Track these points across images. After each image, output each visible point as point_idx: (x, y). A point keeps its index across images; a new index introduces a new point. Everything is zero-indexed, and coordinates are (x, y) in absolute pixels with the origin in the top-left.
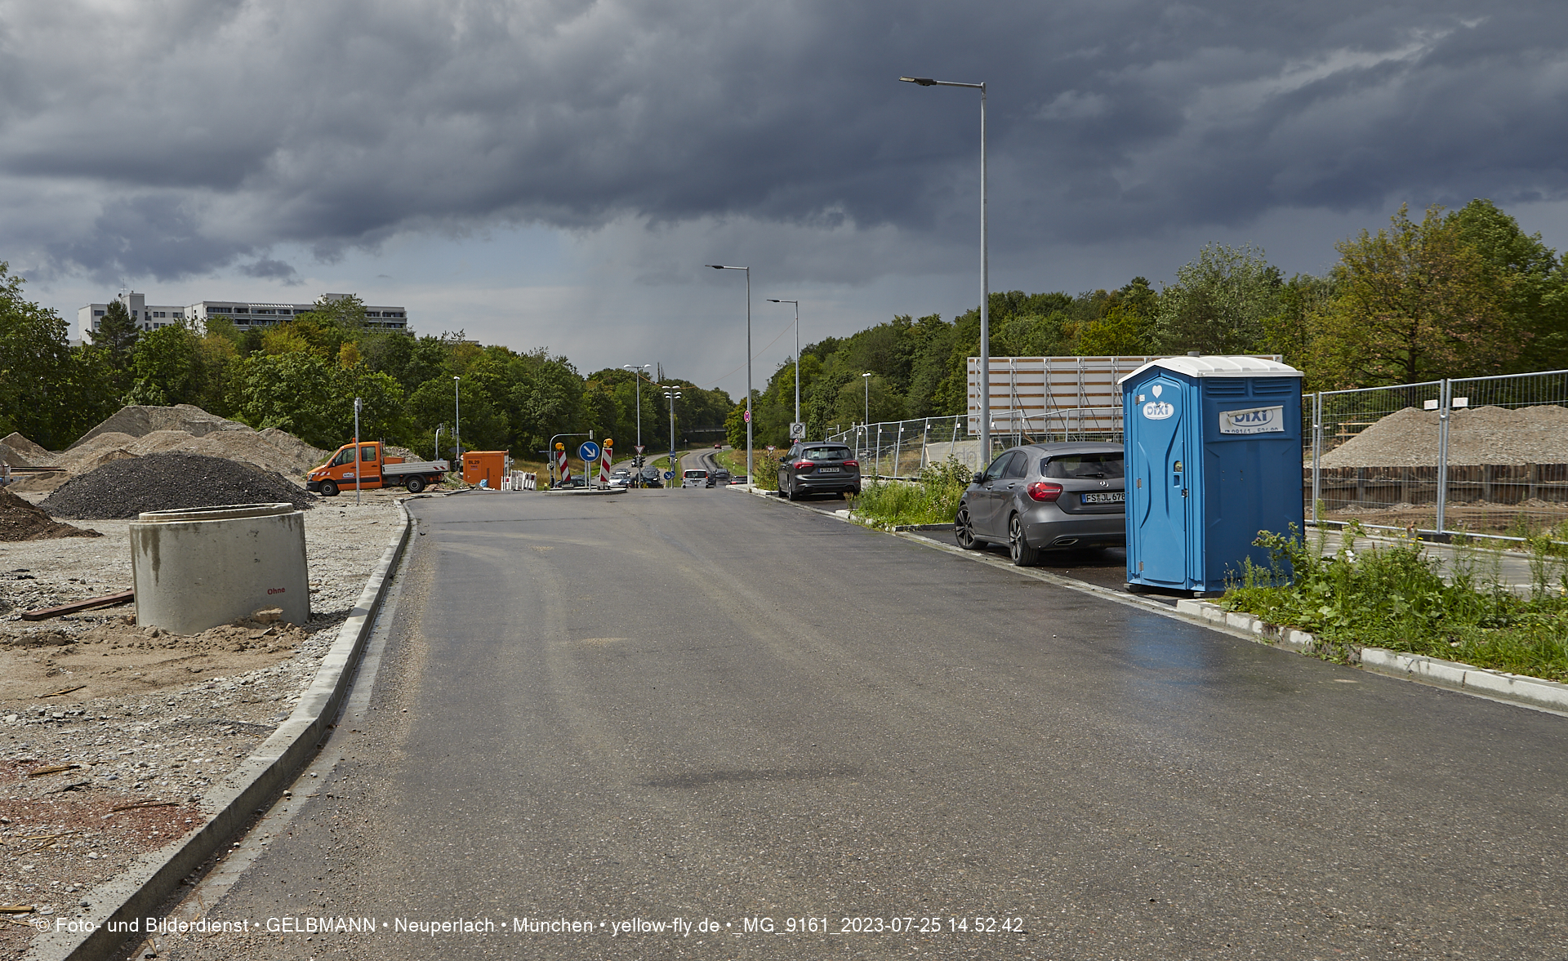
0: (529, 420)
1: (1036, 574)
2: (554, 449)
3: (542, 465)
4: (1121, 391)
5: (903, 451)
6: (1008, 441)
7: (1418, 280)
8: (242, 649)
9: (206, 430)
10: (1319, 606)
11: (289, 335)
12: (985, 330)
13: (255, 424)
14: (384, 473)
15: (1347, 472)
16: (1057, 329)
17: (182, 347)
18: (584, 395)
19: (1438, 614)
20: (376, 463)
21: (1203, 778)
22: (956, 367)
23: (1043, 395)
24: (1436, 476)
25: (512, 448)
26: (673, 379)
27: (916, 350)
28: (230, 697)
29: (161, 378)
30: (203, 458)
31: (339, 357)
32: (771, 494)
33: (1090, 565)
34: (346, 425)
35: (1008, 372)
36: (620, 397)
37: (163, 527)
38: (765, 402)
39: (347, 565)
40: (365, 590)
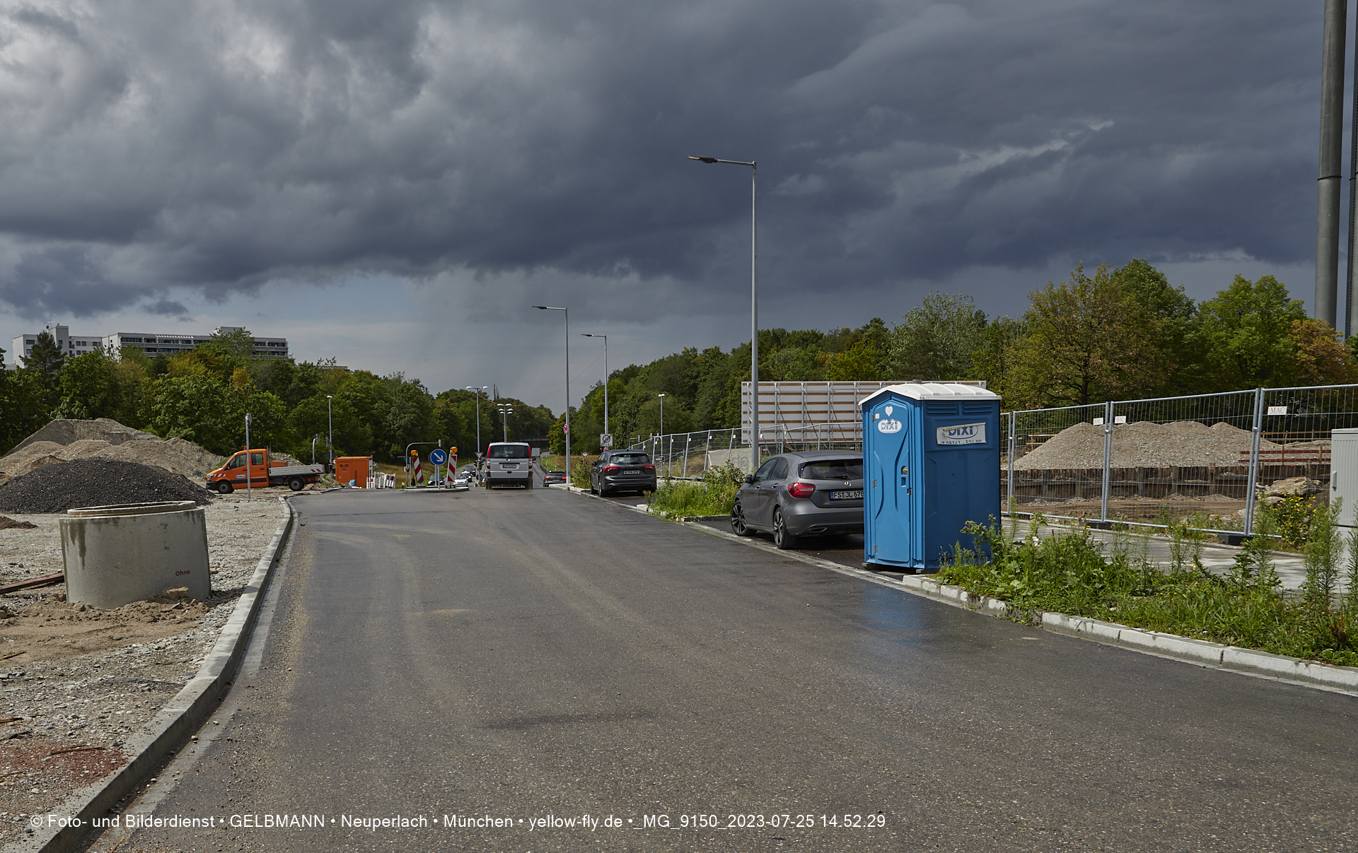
0: (389, 431)
1: (794, 555)
2: (409, 455)
3: (400, 468)
4: (861, 409)
5: (690, 456)
6: (773, 449)
7: (1091, 322)
8: (155, 620)
9: (122, 440)
10: (1011, 580)
11: (190, 361)
12: (755, 361)
13: (163, 435)
14: (270, 475)
15: (1035, 474)
16: (812, 359)
17: (101, 371)
18: (434, 411)
19: (1101, 586)
20: (264, 466)
21: (921, 716)
22: (733, 389)
23: (801, 412)
24: (1102, 476)
25: (375, 454)
26: (506, 398)
27: (701, 375)
28: (146, 660)
29: (84, 396)
30: (120, 463)
31: (232, 380)
32: (586, 491)
33: (836, 548)
34: (239, 435)
35: (774, 394)
36: (463, 412)
37: (88, 521)
38: (580, 417)
39: (241, 551)
40: (256, 571)
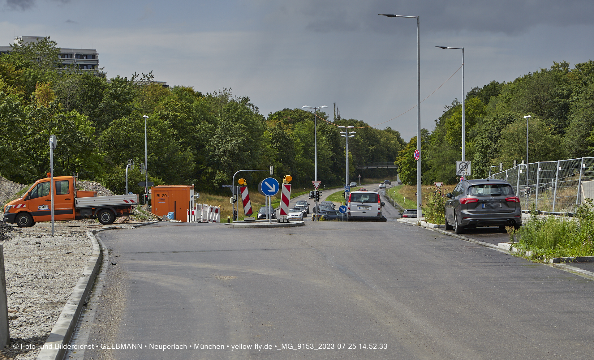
0: (213, 156)
2: (236, 184)
3: (226, 199)
5: (560, 187)
14: (77, 206)
18: (265, 133)
20: (70, 196)
25: (197, 183)
26: (348, 119)
27: (573, 93)
31: (34, 96)
32: (439, 227)
34: (41, 160)
36: (299, 135)
38: (433, 141)
39: (43, 293)
40: (61, 317)
